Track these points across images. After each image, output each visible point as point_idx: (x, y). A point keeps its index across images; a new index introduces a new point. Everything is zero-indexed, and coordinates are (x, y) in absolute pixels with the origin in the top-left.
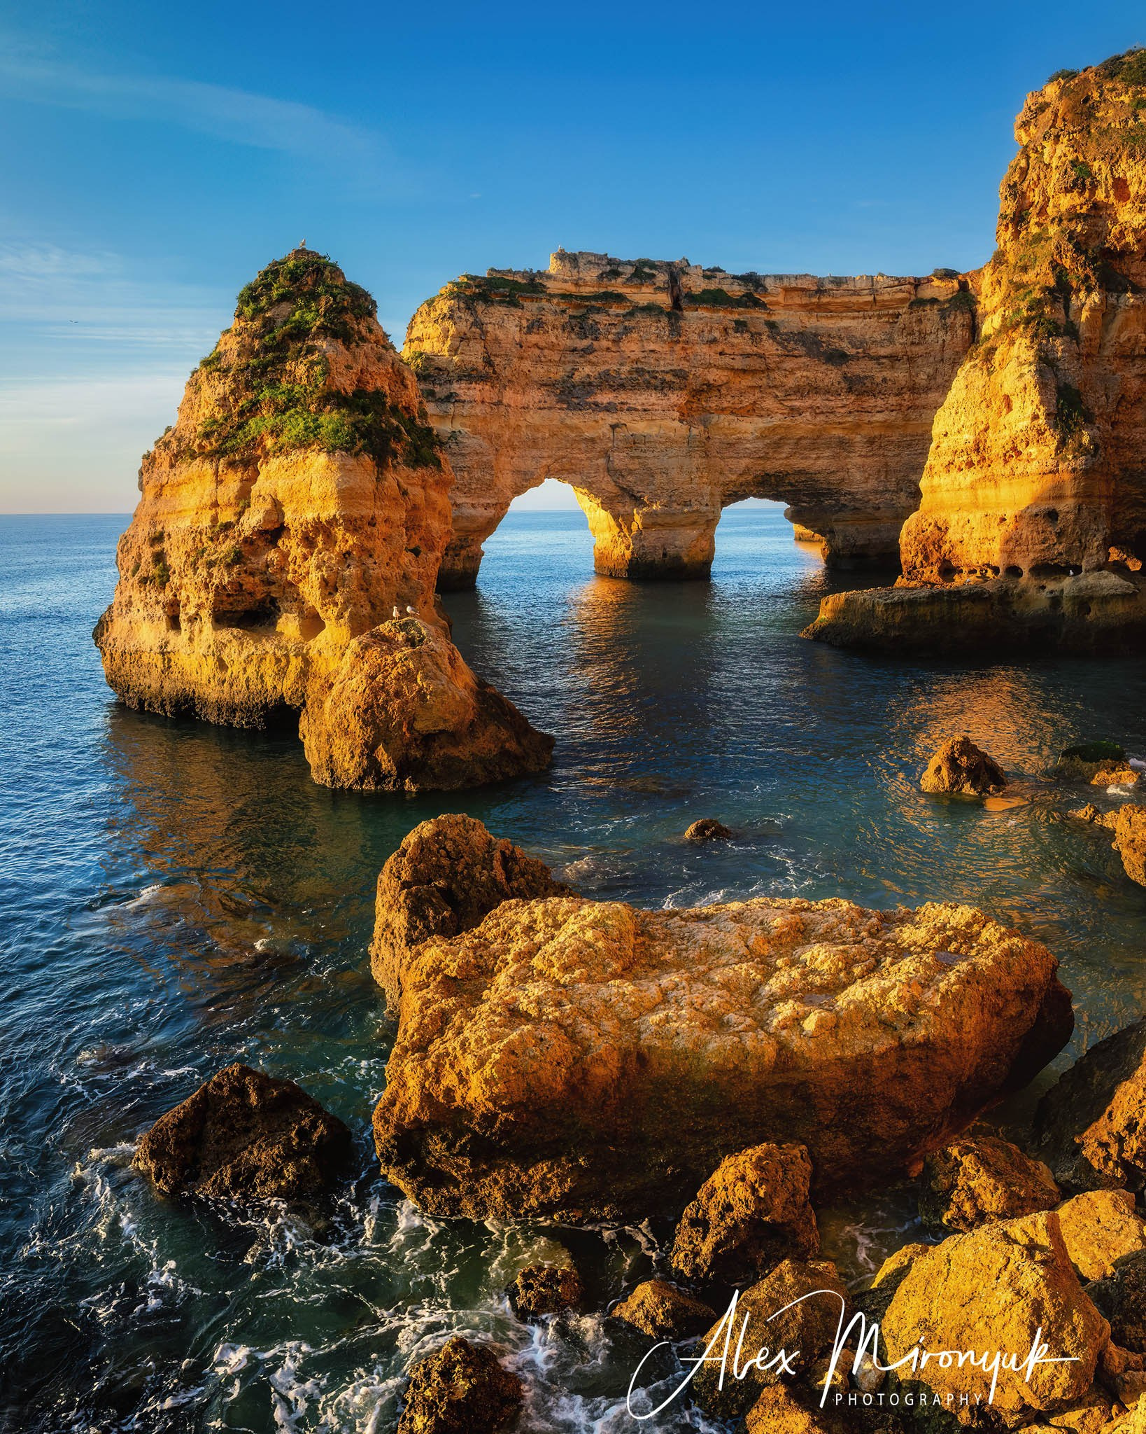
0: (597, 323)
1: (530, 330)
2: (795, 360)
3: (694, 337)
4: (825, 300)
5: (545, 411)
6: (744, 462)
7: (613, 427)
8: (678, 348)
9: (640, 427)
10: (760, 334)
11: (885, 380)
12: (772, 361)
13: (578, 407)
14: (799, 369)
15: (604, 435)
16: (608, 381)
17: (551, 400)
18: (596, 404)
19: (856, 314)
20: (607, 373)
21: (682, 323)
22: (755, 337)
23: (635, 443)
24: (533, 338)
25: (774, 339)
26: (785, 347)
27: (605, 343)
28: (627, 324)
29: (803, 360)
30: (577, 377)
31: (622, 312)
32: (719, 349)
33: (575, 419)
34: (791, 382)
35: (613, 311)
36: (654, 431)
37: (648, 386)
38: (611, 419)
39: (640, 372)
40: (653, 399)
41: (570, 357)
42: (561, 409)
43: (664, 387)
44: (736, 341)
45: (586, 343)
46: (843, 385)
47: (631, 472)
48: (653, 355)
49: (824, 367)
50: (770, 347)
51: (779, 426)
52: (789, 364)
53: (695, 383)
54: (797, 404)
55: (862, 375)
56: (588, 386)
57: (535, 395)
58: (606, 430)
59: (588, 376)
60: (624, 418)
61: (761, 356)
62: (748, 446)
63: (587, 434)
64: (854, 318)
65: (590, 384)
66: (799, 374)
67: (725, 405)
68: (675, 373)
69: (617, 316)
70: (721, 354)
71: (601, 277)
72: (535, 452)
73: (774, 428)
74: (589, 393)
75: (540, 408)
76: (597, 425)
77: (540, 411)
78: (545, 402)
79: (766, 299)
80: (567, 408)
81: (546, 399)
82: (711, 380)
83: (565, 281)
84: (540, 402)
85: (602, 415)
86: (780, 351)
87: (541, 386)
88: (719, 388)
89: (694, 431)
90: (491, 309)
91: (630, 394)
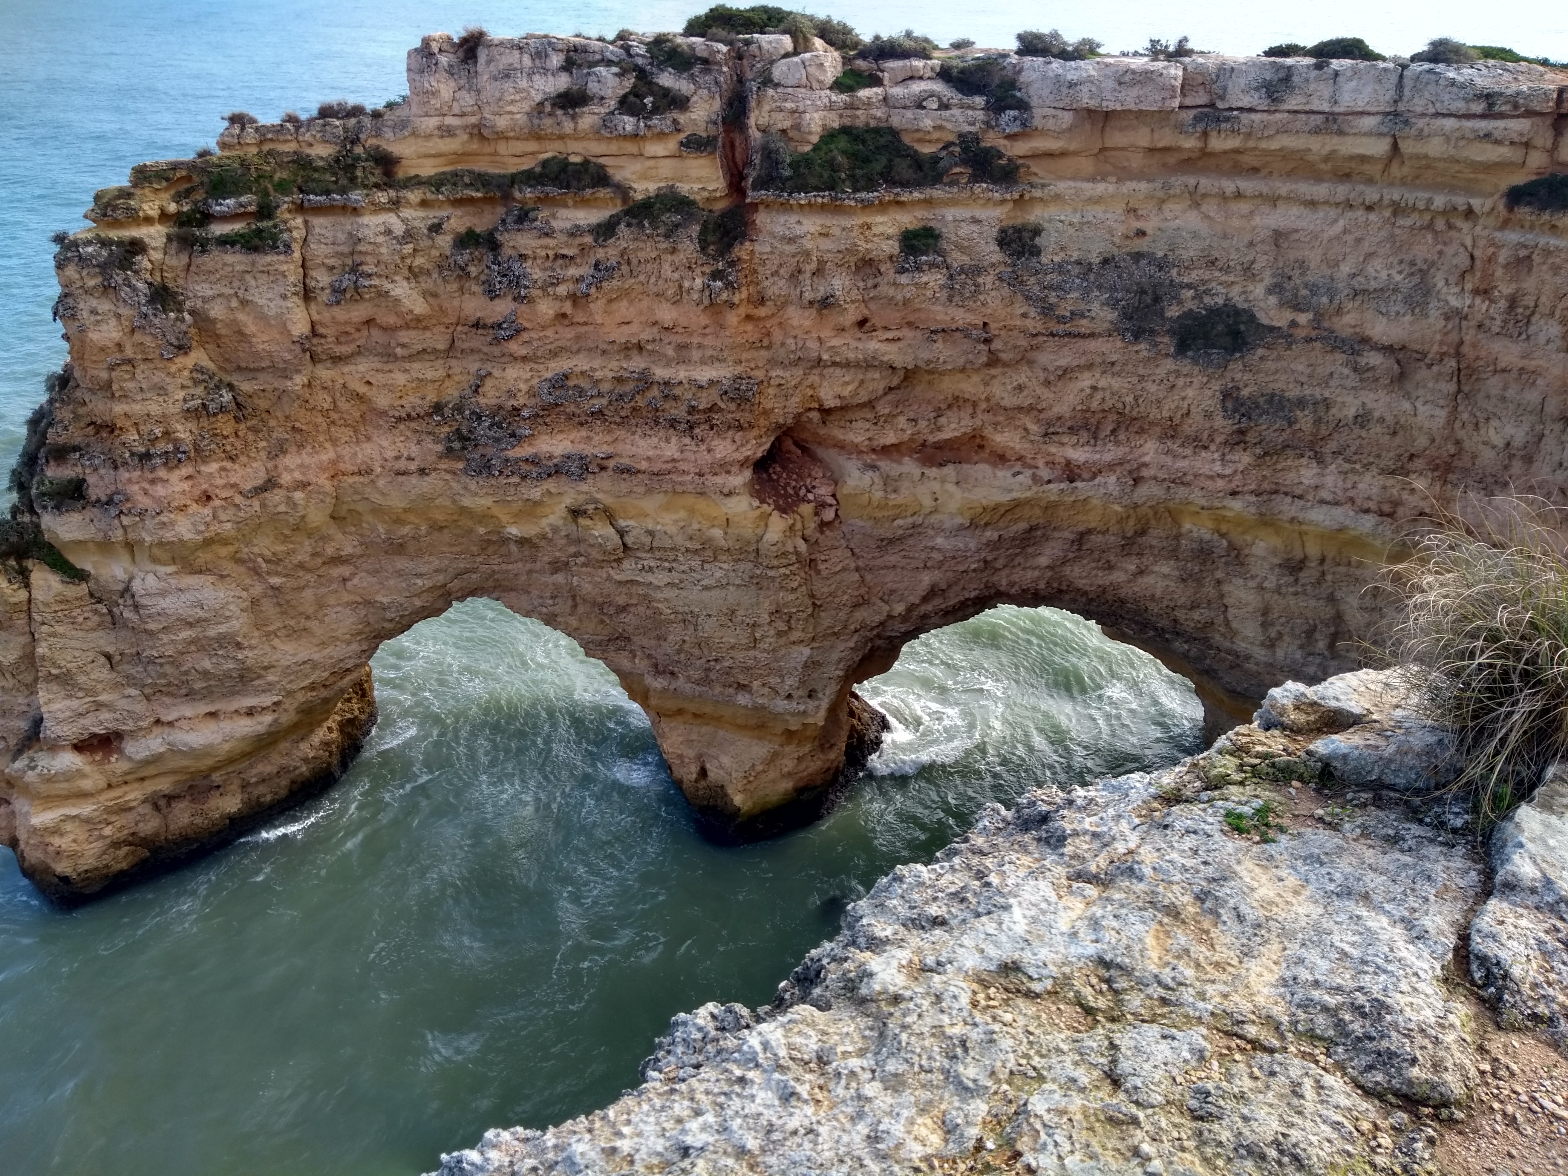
0: (522, 257)
1: (336, 294)
2: (1082, 344)
3: (776, 288)
4: (1217, 143)
5: (414, 480)
6: (926, 579)
7: (578, 512)
8: (732, 318)
9: (640, 505)
10: (976, 270)
11: (1363, 419)
12: (1009, 348)
13: (485, 468)
14: (1090, 366)
15: (555, 529)
17: (426, 453)
18: (534, 461)
19: (1321, 191)
20: (561, 381)
21: (746, 250)
22: (962, 281)
23: (626, 547)
25: (1015, 281)
26: (1047, 311)
27: (546, 308)
28: (600, 254)
29: (1103, 344)
30: (489, 397)
31: (590, 218)
32: (849, 316)
34: (1063, 400)
35: (564, 219)
36: (673, 521)
37: (660, 421)
38: (572, 493)
40: (671, 450)
41: (478, 341)
42: (453, 472)
44: (900, 296)
45: (502, 308)
46: (1219, 421)
47: (624, 609)
48: (668, 337)
49: (1169, 364)
50: (1002, 304)
51: (1027, 502)
52: (1059, 355)
53: (782, 408)
54: (1079, 455)
55: (1293, 392)
56: (514, 420)
58: (556, 519)
59: (511, 394)
60: (608, 492)
61: (980, 333)
62: (940, 541)
63: (514, 530)
64: (1312, 204)
65: (516, 410)
66: (1087, 382)
67: (890, 438)
69: (575, 232)
70: (858, 327)
72: (401, 563)
73: (1016, 505)
74: (518, 438)
75: (399, 473)
76: (532, 508)
77: (400, 478)
78: (410, 459)
79: (1020, 148)
80: (465, 471)
81: (414, 450)
82: (828, 396)
83: (447, 132)
84: (398, 458)
85: (550, 485)
86: (1034, 324)
87: (400, 419)
88: (870, 404)
89: (777, 525)
90: (207, 261)
91: (621, 433)
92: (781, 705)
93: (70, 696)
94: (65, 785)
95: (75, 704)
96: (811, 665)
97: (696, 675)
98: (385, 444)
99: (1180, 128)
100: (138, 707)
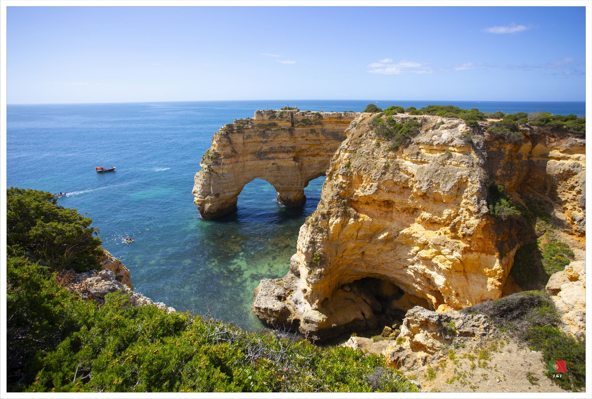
0: (268, 134)
1: (247, 138)
2: (330, 141)
3: (297, 136)
4: (342, 120)
5: (253, 161)
6: (313, 171)
7: (273, 164)
8: (292, 139)
9: (280, 163)
10: (319, 133)
12: (322, 142)
13: (262, 159)
16: (272, 150)
17: (255, 158)
18: (268, 158)
20: (271, 148)
21: (294, 132)
22: (317, 134)
23: (279, 168)
24: (249, 140)
25: (323, 135)
26: (326, 137)
27: (270, 139)
28: (277, 133)
29: (332, 141)
30: (262, 150)
31: (276, 129)
32: (305, 139)
33: (261, 163)
34: (328, 148)
35: (273, 129)
36: (284, 164)
37: (284, 152)
38: (272, 162)
39: (281, 147)
40: (285, 155)
41: (261, 144)
42: (257, 160)
43: (288, 152)
44: (311, 136)
45: (265, 140)
47: (278, 176)
48: (285, 142)
50: (321, 137)
51: (325, 160)
52: (327, 142)
53: (298, 150)
54: (330, 154)
56: (266, 153)
57: (249, 157)
58: (270, 165)
59: (266, 150)
60: (277, 161)
61: (319, 140)
63: (265, 167)
65: (266, 152)
66: (331, 145)
67: (309, 154)
68: (291, 147)
69: (274, 130)
70: (306, 140)
71: (270, 118)
73: (323, 161)
74: (266, 155)
75: (251, 161)
76: (268, 164)
78: (253, 158)
79: (322, 121)
80: (259, 160)
82: (303, 148)
83: (259, 120)
84: (251, 158)
85: (270, 161)
86: (325, 139)
87: (251, 154)
88: (306, 150)
89: (297, 164)
90: (234, 135)
91: (278, 154)
92: (298, 187)
94: (214, 200)
95: (215, 189)
96: (301, 182)
97: (287, 184)
99: (338, 119)
100: (222, 190)
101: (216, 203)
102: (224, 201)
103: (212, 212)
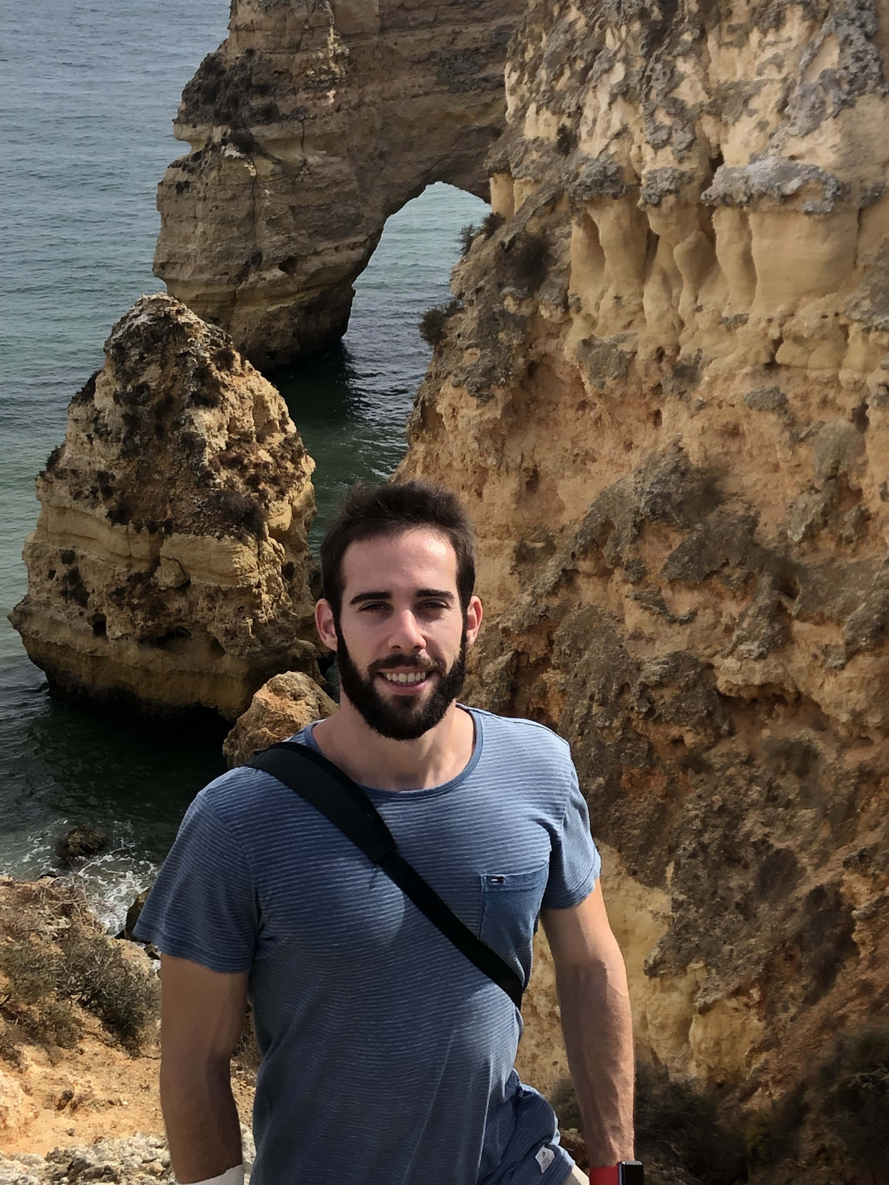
5: (421, 99)
13: (459, 89)
30: (461, 44)
33: (459, 105)
42: (443, 92)
56: (476, 55)
59: (475, 40)
63: (476, 124)
65: (477, 50)
72: (411, 156)
74: (478, 66)
75: (414, 96)
76: (488, 108)
77: (414, 100)
78: (420, 86)
80: (449, 91)
81: (421, 81)
84: (413, 87)
87: (413, 63)
93: (277, 234)
94: (279, 288)
95: (281, 237)
98: (406, 79)
100: (307, 241)
101: (290, 303)
102: (315, 294)
103: (275, 345)
